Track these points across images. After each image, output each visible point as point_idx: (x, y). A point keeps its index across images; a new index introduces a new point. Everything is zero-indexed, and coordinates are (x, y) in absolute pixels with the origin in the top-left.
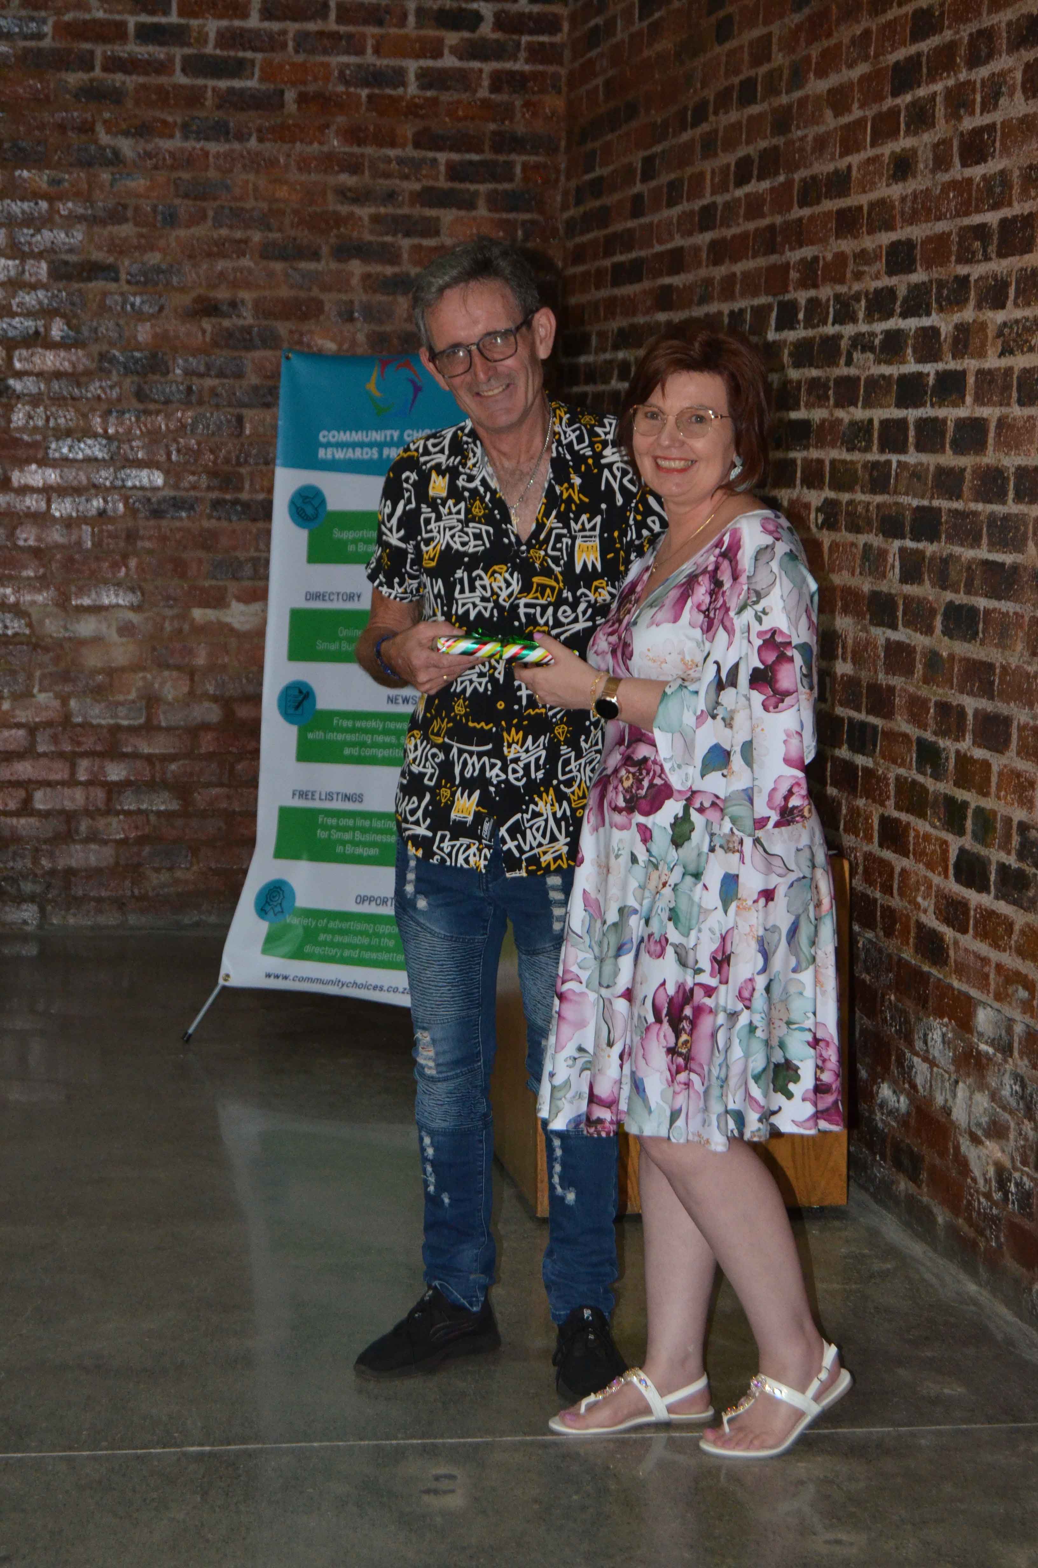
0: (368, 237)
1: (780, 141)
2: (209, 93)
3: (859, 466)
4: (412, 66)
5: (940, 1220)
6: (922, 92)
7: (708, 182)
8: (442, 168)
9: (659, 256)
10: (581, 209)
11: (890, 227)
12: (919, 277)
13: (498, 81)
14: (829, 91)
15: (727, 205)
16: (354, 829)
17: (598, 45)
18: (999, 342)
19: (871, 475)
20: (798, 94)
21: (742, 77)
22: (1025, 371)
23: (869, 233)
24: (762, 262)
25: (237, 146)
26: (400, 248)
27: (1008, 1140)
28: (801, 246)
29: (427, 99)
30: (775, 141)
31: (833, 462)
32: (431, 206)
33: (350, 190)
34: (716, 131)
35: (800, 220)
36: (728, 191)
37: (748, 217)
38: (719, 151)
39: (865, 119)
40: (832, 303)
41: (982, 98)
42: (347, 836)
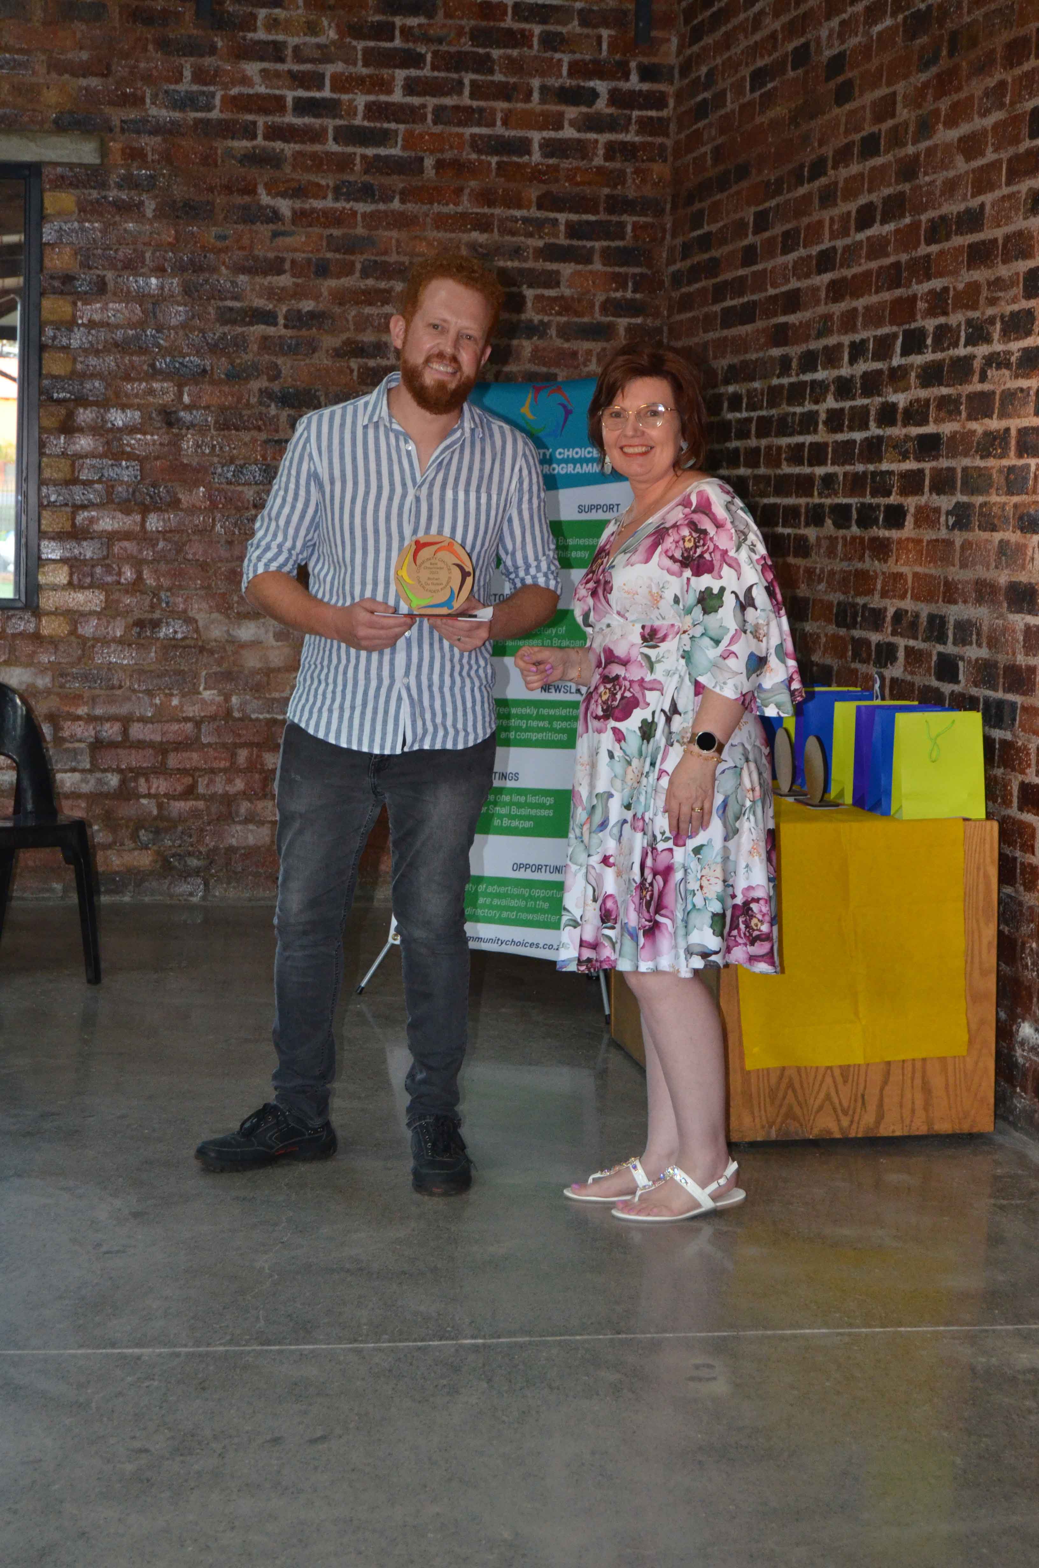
1: (906, 187)
2: (358, 160)
3: (994, 471)
4: (536, 137)
7: (826, 229)
8: (562, 228)
9: (773, 298)
10: (688, 263)
11: (1027, 255)
13: (612, 150)
14: (960, 140)
15: (846, 249)
16: (511, 803)
17: (706, 116)
19: (1007, 479)
20: (923, 145)
21: (864, 133)
23: (1004, 262)
24: (887, 296)
25: (382, 207)
26: (525, 297)
28: (929, 279)
29: (548, 166)
30: (899, 188)
31: (965, 469)
32: (552, 260)
33: (481, 246)
34: (836, 183)
35: (928, 256)
36: (848, 235)
37: (870, 257)
38: (839, 200)
39: (999, 162)
40: (963, 327)
42: (504, 811)
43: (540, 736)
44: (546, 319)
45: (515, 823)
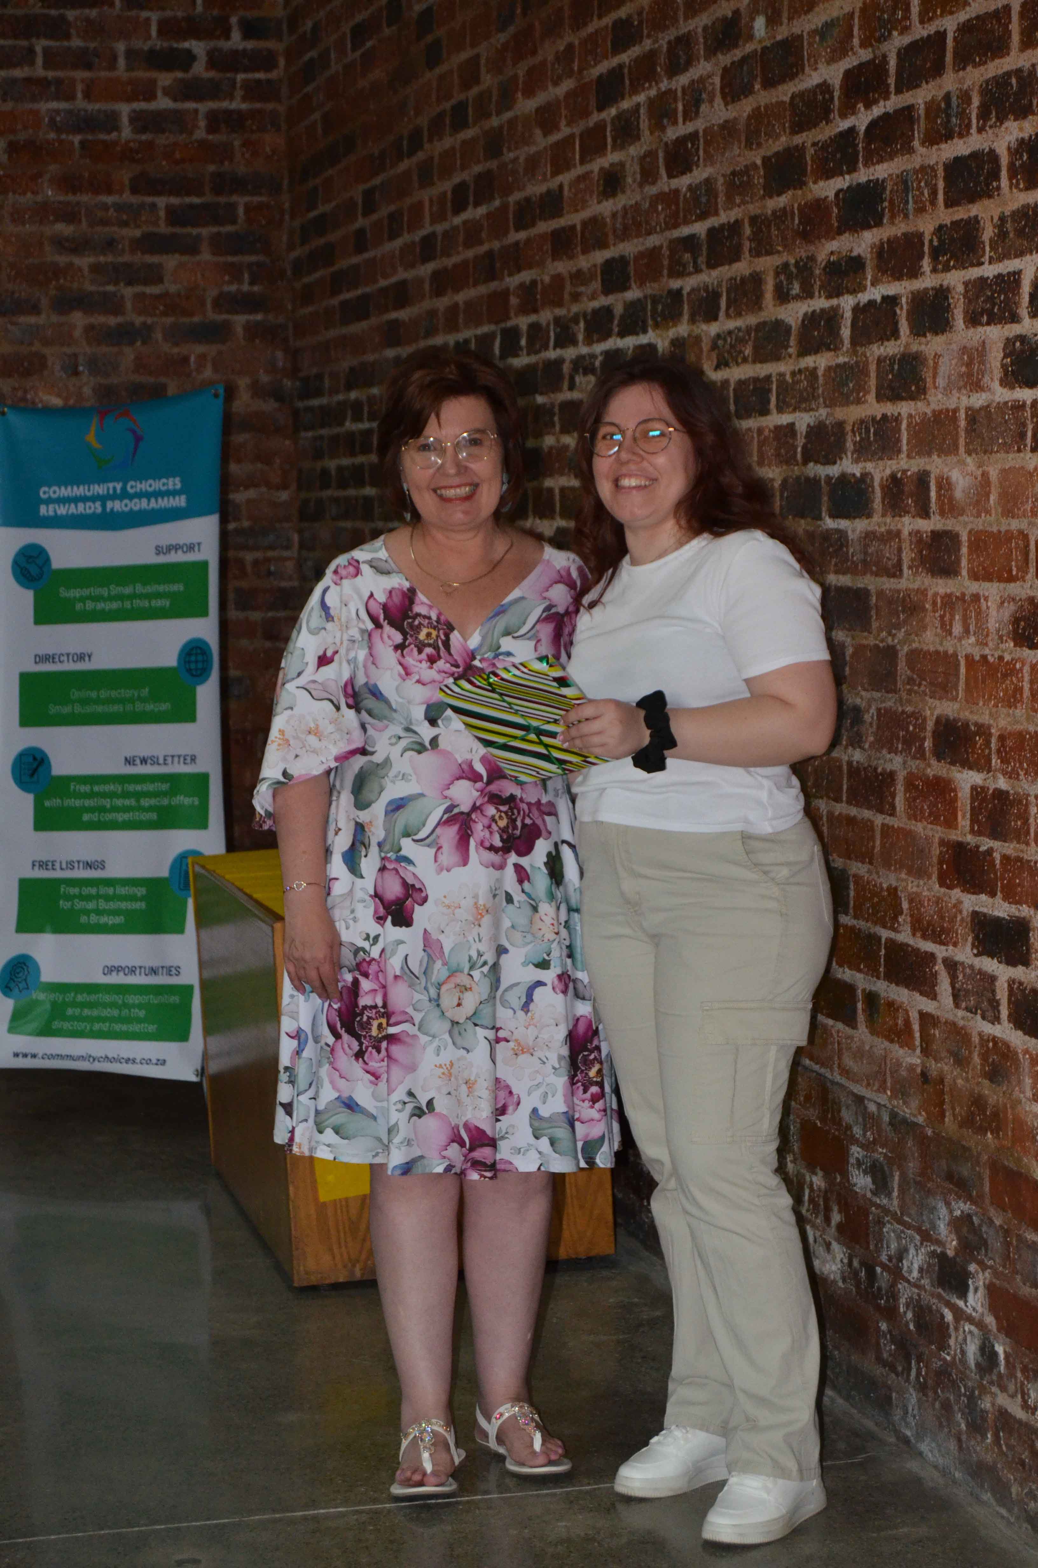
0: (90, 287)
1: (493, 164)
4: (125, 109)
6: (626, 104)
7: (427, 212)
8: (162, 214)
9: (384, 291)
10: (307, 249)
11: (603, 245)
12: (633, 294)
13: (215, 121)
14: (537, 110)
15: (446, 234)
16: (98, 897)
17: (313, 79)
18: (714, 355)
20: (508, 115)
21: (453, 101)
22: (740, 383)
23: (585, 252)
24: (483, 290)
26: (122, 297)
28: (519, 271)
29: (142, 143)
30: (488, 165)
31: (563, 490)
32: (152, 252)
33: (67, 239)
34: (432, 158)
35: (517, 244)
36: (445, 219)
37: (468, 245)
38: (435, 178)
39: (572, 136)
40: (552, 327)
41: (684, 106)
42: (91, 905)
43: (126, 816)
44: (149, 321)
45: (104, 919)
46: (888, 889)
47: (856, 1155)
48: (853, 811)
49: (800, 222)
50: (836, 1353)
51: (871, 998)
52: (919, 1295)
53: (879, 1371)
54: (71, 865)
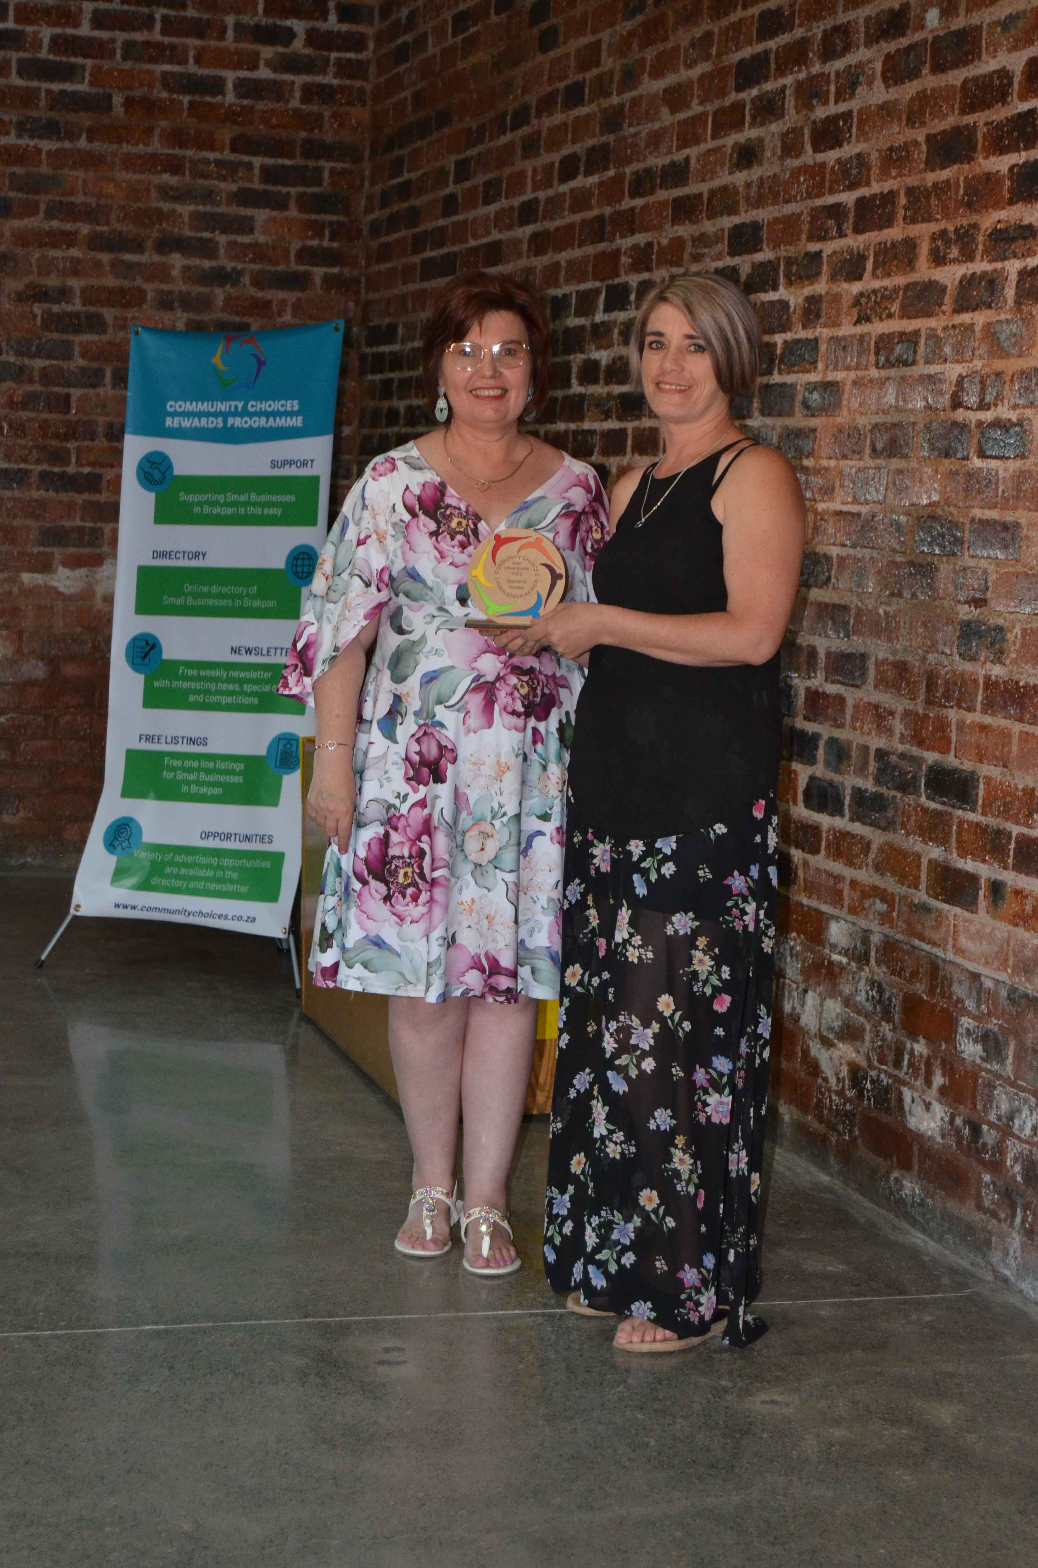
0: (188, 233)
1: (611, 138)
2: (43, 95)
4: (230, 76)
5: (787, 1118)
6: (769, 86)
7: (529, 180)
8: (257, 172)
9: (473, 250)
10: (387, 211)
11: (732, 210)
12: (764, 255)
13: (310, 93)
14: (665, 90)
15: (549, 200)
16: (199, 769)
17: (407, 60)
18: (855, 311)
20: (630, 95)
21: (568, 82)
22: (883, 336)
23: (709, 218)
25: (67, 145)
26: (217, 243)
27: (863, 1040)
28: (633, 233)
29: (242, 107)
30: (604, 139)
32: (246, 205)
33: (172, 189)
34: (539, 133)
35: (632, 209)
36: (551, 187)
37: (573, 210)
38: (542, 150)
39: (705, 114)
41: (837, 88)
42: (192, 777)
43: (229, 700)
44: (240, 266)
45: (204, 790)
46: (1024, 790)
47: (966, 1025)
48: (988, 720)
49: (965, 194)
50: (929, 1200)
51: (996, 888)
52: (1031, 1151)
53: (978, 1217)
54: (175, 740)
